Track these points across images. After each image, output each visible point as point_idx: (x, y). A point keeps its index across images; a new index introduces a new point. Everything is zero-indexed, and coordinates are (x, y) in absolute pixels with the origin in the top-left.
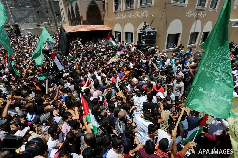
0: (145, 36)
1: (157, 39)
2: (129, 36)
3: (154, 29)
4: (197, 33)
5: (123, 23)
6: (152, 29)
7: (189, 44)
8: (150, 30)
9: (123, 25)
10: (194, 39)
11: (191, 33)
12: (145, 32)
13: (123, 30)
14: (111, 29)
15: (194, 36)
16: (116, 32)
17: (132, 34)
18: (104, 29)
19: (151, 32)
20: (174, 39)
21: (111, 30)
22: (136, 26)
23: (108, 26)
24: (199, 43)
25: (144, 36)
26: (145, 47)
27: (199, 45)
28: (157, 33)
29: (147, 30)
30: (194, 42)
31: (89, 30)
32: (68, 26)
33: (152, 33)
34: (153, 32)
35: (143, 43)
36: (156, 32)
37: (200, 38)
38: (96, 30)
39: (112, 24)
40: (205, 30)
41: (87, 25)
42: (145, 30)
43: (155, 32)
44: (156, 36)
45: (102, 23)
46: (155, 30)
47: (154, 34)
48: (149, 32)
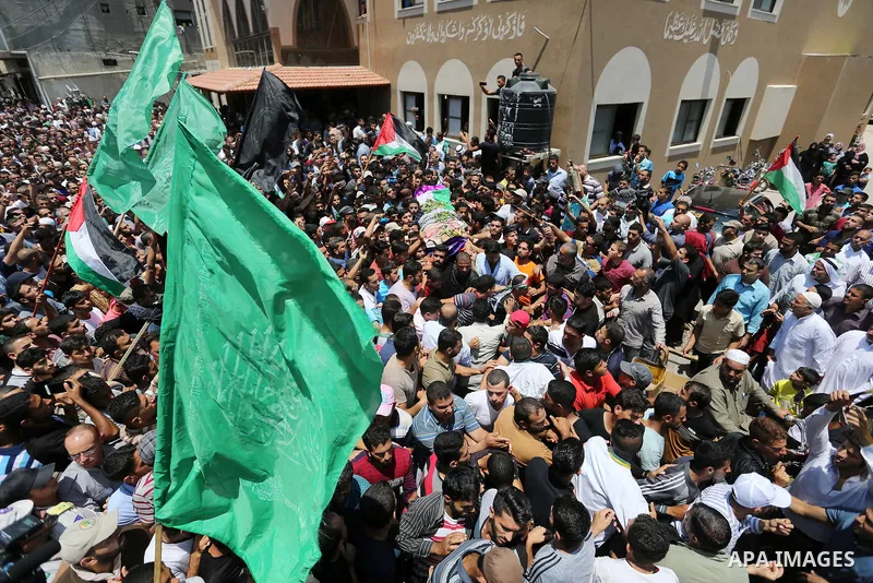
0: (513, 111)
1: (558, 121)
2: (455, 109)
3: (544, 86)
4: (703, 104)
5: (432, 60)
6: (538, 83)
7: (673, 144)
8: (531, 87)
9: (432, 67)
10: (694, 125)
11: (683, 102)
12: (511, 94)
13: (431, 87)
14: (387, 82)
15: (694, 111)
16: (405, 94)
17: (465, 101)
18: (362, 83)
19: (536, 95)
20: (620, 122)
21: (389, 85)
22: (479, 70)
23: (376, 68)
24: (708, 141)
25: (509, 109)
26: (512, 151)
27: (711, 147)
28: (558, 101)
29: (520, 88)
30: (691, 136)
31: (305, 86)
32: (222, 67)
33: (539, 100)
34: (543, 94)
35: (506, 136)
36: (552, 97)
37: (713, 118)
38: (330, 84)
39: (393, 63)
40: (734, 92)
41: (298, 62)
42: (513, 88)
43: (549, 94)
44: (552, 113)
45: (352, 58)
46: (551, 88)
47: (544, 101)
48: (526, 97)
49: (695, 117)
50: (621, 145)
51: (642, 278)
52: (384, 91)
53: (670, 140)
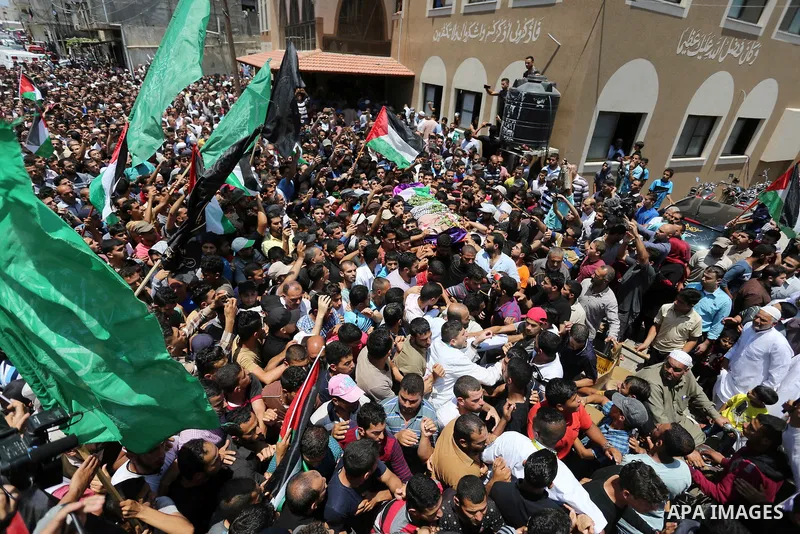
0: (516, 110)
1: (559, 123)
2: (469, 103)
3: (549, 88)
4: (712, 121)
5: (454, 57)
6: (543, 85)
7: (674, 156)
8: (537, 89)
9: (452, 64)
10: (700, 141)
11: (690, 116)
12: (517, 94)
13: (450, 81)
14: (412, 73)
15: (700, 128)
16: (427, 86)
17: (478, 96)
18: (389, 73)
19: (540, 97)
20: (622, 130)
21: (413, 77)
22: (493, 69)
23: (405, 61)
24: (712, 157)
25: (513, 107)
26: (512, 146)
27: (716, 163)
28: (561, 104)
29: (526, 88)
30: (696, 150)
31: (338, 70)
32: (274, 49)
33: (543, 101)
34: (547, 96)
35: (509, 133)
36: (556, 99)
37: (721, 136)
38: (361, 71)
39: (418, 57)
40: (746, 112)
41: (339, 50)
42: (519, 88)
43: (552, 97)
44: (554, 114)
45: (384, 50)
46: (555, 91)
47: (547, 103)
48: (530, 97)
49: (703, 132)
50: (620, 151)
51: (603, 276)
52: (408, 81)
53: (672, 154)
